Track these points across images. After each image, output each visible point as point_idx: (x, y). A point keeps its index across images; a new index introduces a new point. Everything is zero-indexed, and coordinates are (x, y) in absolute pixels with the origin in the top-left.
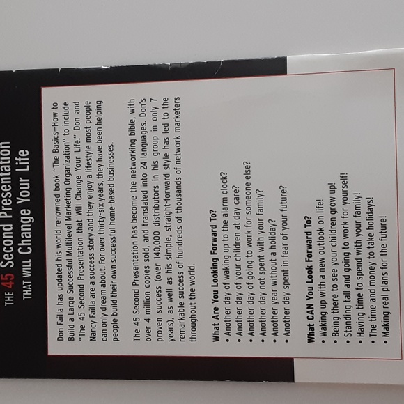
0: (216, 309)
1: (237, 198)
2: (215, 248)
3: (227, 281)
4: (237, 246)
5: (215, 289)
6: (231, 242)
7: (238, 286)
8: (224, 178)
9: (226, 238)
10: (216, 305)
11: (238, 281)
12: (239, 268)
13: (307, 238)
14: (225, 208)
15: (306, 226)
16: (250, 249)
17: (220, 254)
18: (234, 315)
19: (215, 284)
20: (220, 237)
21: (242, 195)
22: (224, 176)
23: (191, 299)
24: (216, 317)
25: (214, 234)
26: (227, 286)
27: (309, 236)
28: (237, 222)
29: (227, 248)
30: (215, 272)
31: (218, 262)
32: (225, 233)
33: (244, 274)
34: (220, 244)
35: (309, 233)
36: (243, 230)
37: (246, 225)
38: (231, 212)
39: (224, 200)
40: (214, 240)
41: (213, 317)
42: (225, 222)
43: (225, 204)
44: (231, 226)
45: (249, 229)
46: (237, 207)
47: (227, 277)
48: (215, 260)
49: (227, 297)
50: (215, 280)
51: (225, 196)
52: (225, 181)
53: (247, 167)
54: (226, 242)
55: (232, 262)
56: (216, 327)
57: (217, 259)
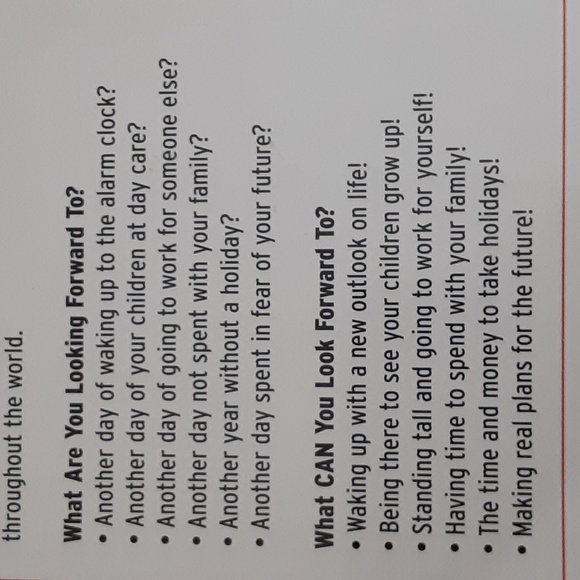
0: (75, 453)
1: (139, 156)
2: (77, 288)
3: (106, 379)
4: (138, 284)
5: (76, 398)
6: (122, 274)
7: (137, 392)
8: (108, 103)
9: (107, 263)
10: (75, 442)
11: (138, 379)
12: (139, 344)
13: (323, 266)
14: (108, 183)
15: (318, 234)
16: (170, 293)
17: (92, 304)
18: (121, 470)
19: (76, 386)
20: (91, 259)
21: (154, 148)
22: (107, 96)
23: (9, 424)
24: (74, 476)
25: (77, 251)
26: (106, 391)
27: (326, 262)
28: (138, 220)
29: (109, 289)
30: (76, 353)
31: (84, 327)
32: (107, 249)
33: (153, 359)
34: (91, 278)
35: (326, 254)
36: (153, 243)
37: (162, 228)
38: (123, 194)
39: (106, 161)
40: (77, 268)
41: (68, 475)
42: (107, 221)
43: (107, 172)
44: (122, 232)
45: (168, 240)
46: (140, 179)
47: (107, 368)
48: (78, 322)
49: (107, 420)
50: (76, 375)
51: (108, 150)
52: (108, 110)
53: (168, 74)
54: (106, 275)
55: (123, 328)
56: (74, 501)
57: (83, 320)
